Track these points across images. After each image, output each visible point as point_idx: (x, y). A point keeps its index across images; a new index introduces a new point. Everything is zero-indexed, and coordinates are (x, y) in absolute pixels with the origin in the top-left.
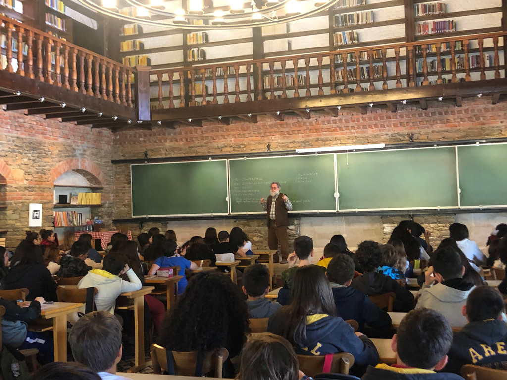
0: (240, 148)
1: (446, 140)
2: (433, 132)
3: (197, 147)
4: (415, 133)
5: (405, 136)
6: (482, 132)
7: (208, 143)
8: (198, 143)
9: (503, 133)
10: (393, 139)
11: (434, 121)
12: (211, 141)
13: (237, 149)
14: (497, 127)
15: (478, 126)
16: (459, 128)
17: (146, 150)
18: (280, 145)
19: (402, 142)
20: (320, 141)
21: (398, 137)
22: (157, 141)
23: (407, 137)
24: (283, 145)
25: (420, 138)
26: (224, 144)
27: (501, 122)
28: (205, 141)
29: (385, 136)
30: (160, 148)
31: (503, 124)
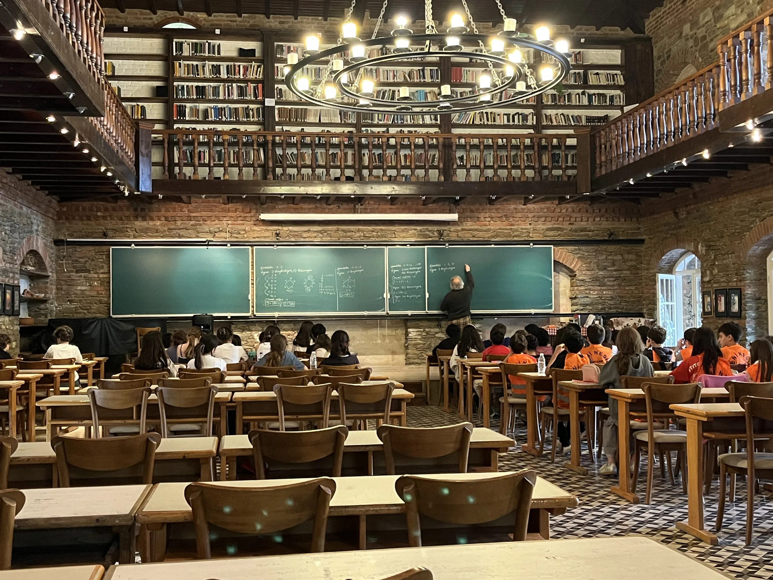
0: (240, 234)
1: (475, 239)
2: (463, 230)
3: (180, 229)
4: (446, 230)
5: (435, 233)
6: (512, 233)
7: (196, 225)
8: (182, 224)
9: (531, 235)
10: (421, 235)
11: (464, 218)
12: (201, 222)
13: (235, 235)
14: (526, 229)
15: (508, 227)
16: (489, 227)
17: (106, 229)
18: (292, 233)
19: (430, 239)
20: (340, 232)
21: (427, 233)
22: (124, 218)
23: (436, 234)
24: (296, 233)
25: (450, 235)
26: (219, 228)
27: (530, 224)
28: (192, 222)
29: (413, 231)
30: (127, 228)
31: (532, 226)
